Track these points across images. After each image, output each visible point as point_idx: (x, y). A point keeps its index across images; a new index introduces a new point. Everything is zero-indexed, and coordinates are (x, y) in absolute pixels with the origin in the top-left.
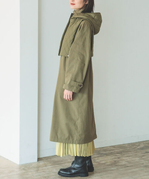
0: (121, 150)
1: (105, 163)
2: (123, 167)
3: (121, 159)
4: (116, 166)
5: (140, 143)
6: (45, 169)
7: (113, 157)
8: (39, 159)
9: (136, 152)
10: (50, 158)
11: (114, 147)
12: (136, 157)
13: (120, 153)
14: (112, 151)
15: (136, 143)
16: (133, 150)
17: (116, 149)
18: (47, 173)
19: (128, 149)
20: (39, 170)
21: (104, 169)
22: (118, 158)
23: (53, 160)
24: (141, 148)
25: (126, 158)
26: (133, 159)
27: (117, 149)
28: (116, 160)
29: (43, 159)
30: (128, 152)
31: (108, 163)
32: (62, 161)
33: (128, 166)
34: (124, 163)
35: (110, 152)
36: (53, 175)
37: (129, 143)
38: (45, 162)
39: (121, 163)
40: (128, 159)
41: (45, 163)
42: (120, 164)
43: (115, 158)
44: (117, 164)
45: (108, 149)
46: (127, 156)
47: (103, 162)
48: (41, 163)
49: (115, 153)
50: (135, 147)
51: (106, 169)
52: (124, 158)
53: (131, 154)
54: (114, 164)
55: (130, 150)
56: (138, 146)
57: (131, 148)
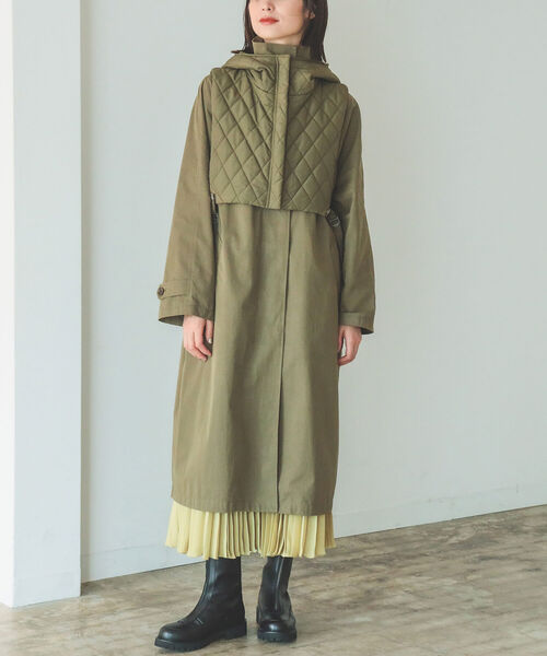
0: (391, 550)
1: (328, 601)
2: (398, 611)
3: (390, 583)
4: (372, 608)
5: (458, 523)
6: (108, 624)
7: (361, 577)
8: (87, 587)
9: (445, 558)
10: (129, 582)
11: (363, 538)
12: (444, 577)
13: (388, 561)
14: (355, 556)
15: (445, 523)
16: (434, 550)
17: (370, 549)
18: (116, 637)
19: (417, 545)
20: (86, 628)
21: (328, 620)
22: (381, 580)
23: (137, 588)
24: (461, 543)
25: (408, 581)
26: (432, 583)
27: (376, 548)
28: (370, 586)
29: (103, 585)
30: (413, 557)
31: (341, 597)
32: (171, 593)
33: (416, 611)
34: (399, 598)
35: (349, 558)
36: (140, 646)
37: (418, 526)
38: (110, 596)
39: (388, 597)
40: (416, 583)
41: (110, 599)
42: (385, 602)
43: (368, 581)
44: (377, 602)
46: (413, 574)
47: (324, 596)
48: (95, 601)
49: (366, 563)
50: (440, 538)
51: (335, 622)
52: (399, 581)
53: (426, 566)
54: (366, 601)
55: (423, 551)
56: (451, 537)
57: (425, 543)
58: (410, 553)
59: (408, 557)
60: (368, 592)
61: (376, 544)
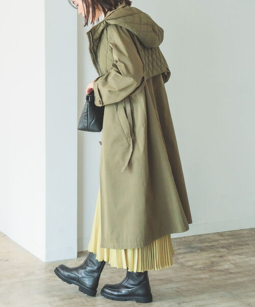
0: (232, 241)
1: (191, 266)
2: (223, 273)
3: (225, 258)
7: (211, 255)
13: (228, 247)
14: (213, 243)
17: (222, 240)
19: (247, 239)
21: (188, 276)
22: (221, 257)
25: (234, 257)
26: (246, 259)
27: (225, 239)
28: (214, 259)
30: (242, 245)
35: (210, 245)
37: (251, 229)
39: (221, 266)
43: (215, 257)
44: (215, 268)
45: (209, 238)
46: (238, 254)
47: (190, 263)
49: (218, 248)
51: (191, 277)
52: (230, 257)
53: (246, 250)
55: (247, 242)
57: (251, 238)
58: (241, 243)
59: (239, 245)
60: (213, 262)
61: (226, 237)
